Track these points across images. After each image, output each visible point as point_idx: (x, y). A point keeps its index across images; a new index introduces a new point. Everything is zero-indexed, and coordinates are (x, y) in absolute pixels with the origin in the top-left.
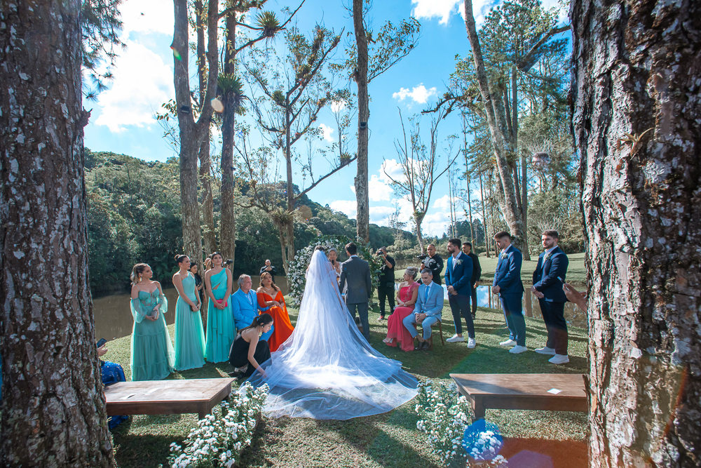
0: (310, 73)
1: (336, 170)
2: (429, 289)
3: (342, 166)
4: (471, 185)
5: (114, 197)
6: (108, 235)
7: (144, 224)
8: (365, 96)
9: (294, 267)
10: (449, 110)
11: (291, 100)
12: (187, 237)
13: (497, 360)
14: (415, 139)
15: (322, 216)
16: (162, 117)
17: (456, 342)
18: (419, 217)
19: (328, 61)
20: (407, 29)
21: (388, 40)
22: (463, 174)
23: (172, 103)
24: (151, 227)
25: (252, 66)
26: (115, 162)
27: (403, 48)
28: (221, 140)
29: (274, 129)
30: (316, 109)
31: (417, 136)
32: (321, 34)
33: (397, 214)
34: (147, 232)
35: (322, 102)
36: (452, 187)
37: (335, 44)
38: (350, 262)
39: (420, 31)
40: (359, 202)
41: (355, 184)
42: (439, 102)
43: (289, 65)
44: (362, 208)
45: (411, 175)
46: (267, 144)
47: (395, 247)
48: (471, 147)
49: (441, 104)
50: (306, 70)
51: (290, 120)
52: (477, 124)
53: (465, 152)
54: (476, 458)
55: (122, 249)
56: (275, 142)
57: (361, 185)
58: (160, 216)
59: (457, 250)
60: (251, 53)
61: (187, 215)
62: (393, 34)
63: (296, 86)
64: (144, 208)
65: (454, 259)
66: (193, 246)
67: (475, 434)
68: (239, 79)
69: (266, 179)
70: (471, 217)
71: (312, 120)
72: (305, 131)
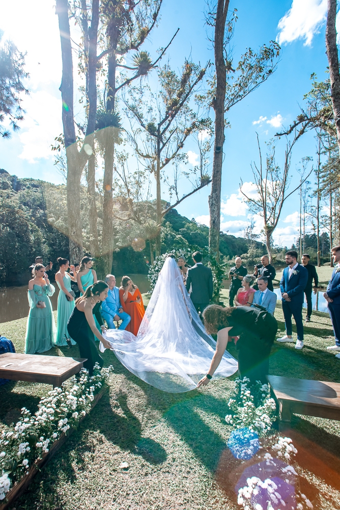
0: (178, 105)
1: (197, 190)
2: (264, 295)
3: (202, 186)
4: (321, 202)
5: (33, 212)
6: (29, 241)
7: (53, 233)
8: (221, 123)
9: (153, 270)
10: (302, 132)
11: (161, 130)
12: (72, 244)
13: (321, 363)
14: (270, 161)
15: (188, 228)
16: (55, 148)
17: (285, 342)
18: (270, 230)
19: (194, 94)
20: (268, 53)
21: (248, 68)
22: (313, 192)
23: (62, 136)
24: (58, 235)
25: (131, 103)
26: (34, 186)
27: (262, 74)
28: (104, 166)
29: (148, 156)
30: (183, 138)
31: (272, 158)
32: (189, 68)
33: (252, 227)
34: (56, 239)
35: (189, 131)
36: (303, 203)
37: (200, 78)
38: (195, 269)
39: (280, 54)
40: (211, 217)
41: (209, 202)
42: (293, 124)
43: (161, 99)
44: (214, 222)
45: (264, 194)
46: (142, 169)
47: (248, 255)
48: (323, 168)
49: (294, 126)
50: (175, 103)
51: (161, 147)
52: (332, 145)
53: (318, 172)
54: (268, 464)
55: (38, 251)
56: (149, 167)
57: (214, 202)
58: (64, 227)
59: (295, 262)
60: (130, 92)
61: (72, 226)
62: (253, 61)
63: (167, 118)
64: (53, 221)
65: (290, 269)
66: (76, 251)
67: (276, 437)
68: (118, 114)
69: (139, 198)
70: (319, 231)
71: (180, 147)
72: (173, 157)
